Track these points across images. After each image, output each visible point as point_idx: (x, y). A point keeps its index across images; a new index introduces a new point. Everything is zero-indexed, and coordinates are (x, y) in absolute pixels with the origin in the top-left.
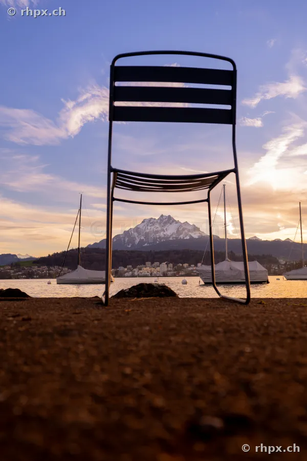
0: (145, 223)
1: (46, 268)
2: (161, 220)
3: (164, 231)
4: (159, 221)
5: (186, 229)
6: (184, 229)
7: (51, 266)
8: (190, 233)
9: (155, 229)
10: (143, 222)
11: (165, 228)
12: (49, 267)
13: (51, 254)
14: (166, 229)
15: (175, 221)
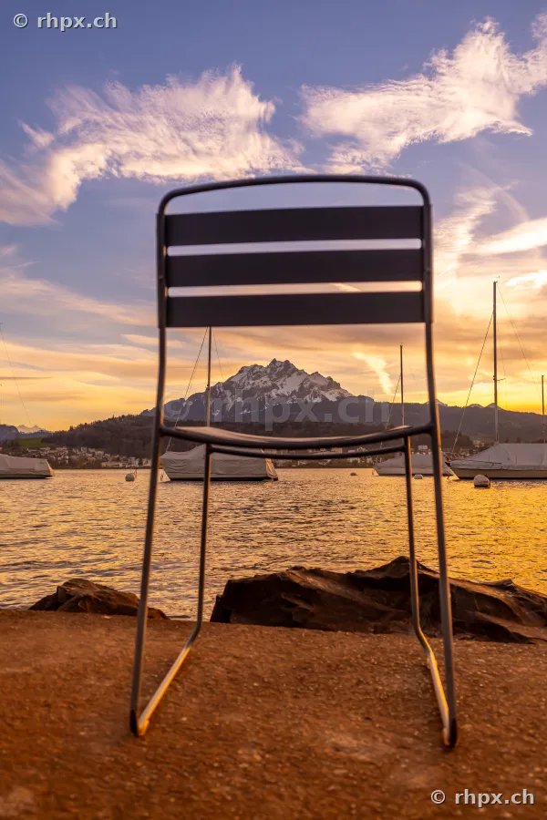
0: (245, 373)
1: (64, 450)
2: (272, 369)
3: (278, 389)
4: (269, 371)
5: (316, 384)
6: (312, 386)
7: (75, 446)
8: (322, 392)
9: (261, 385)
10: (240, 372)
11: (278, 384)
12: (70, 450)
13: (75, 426)
14: (281, 385)
15: (297, 370)
